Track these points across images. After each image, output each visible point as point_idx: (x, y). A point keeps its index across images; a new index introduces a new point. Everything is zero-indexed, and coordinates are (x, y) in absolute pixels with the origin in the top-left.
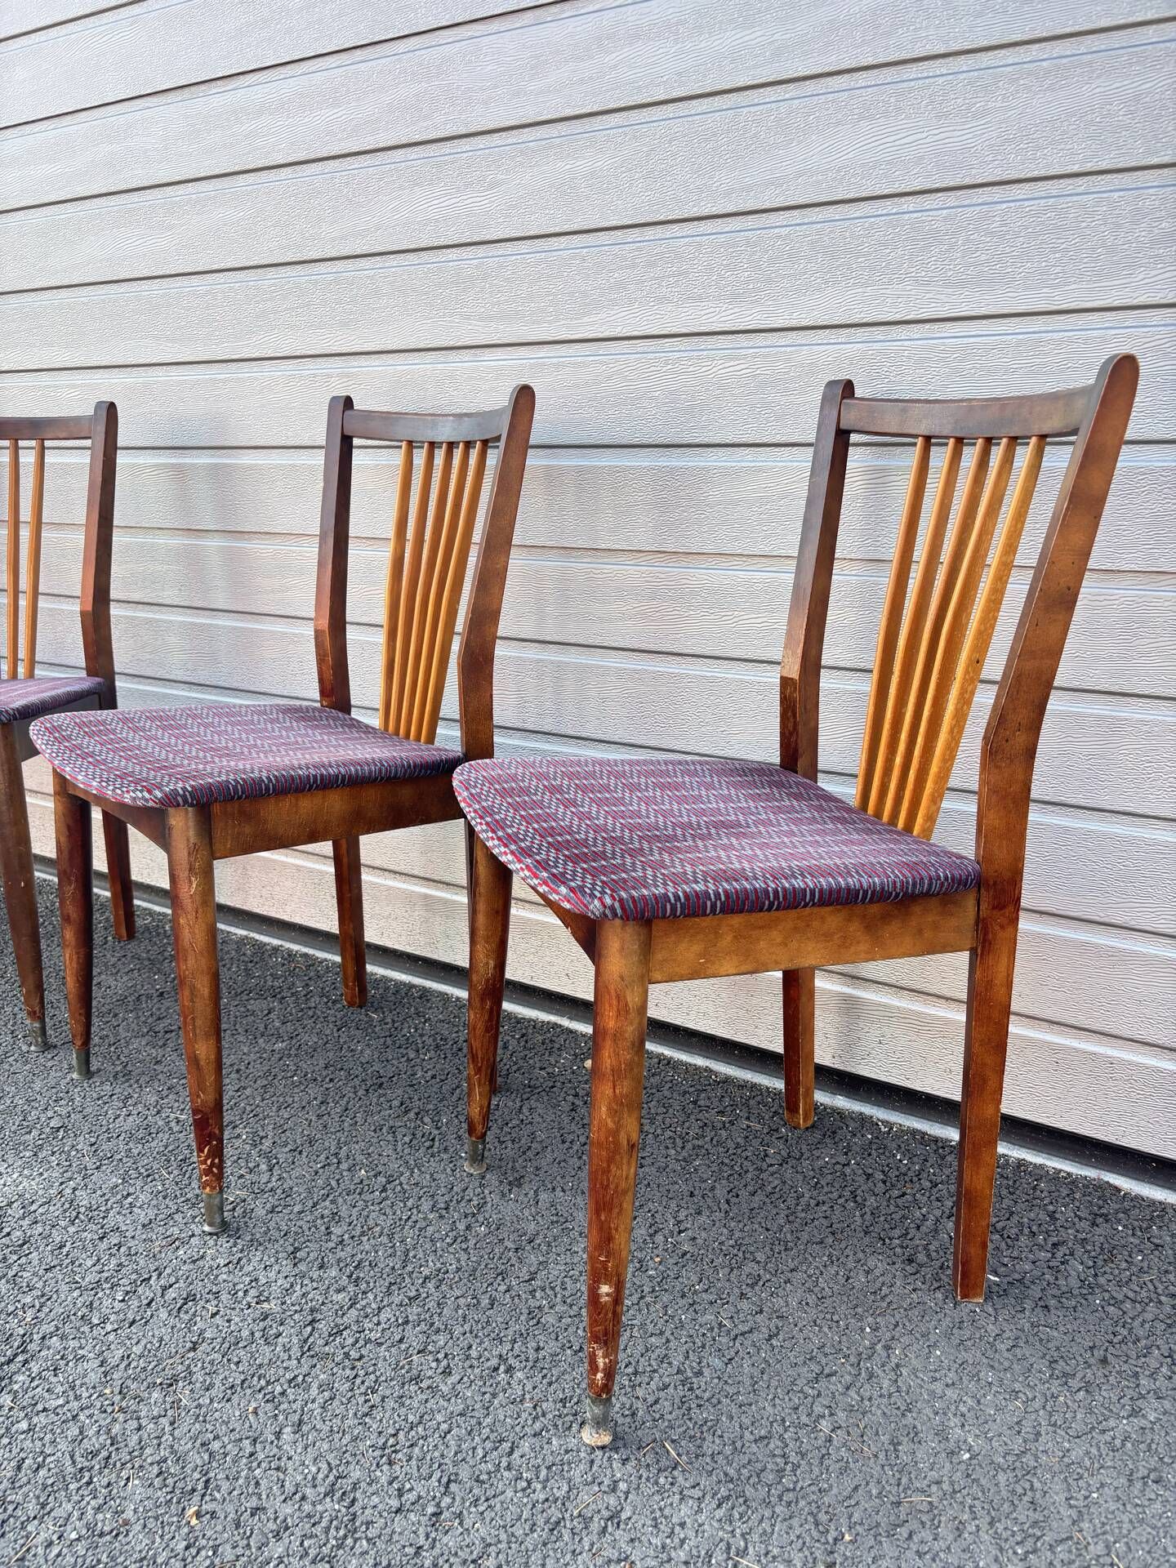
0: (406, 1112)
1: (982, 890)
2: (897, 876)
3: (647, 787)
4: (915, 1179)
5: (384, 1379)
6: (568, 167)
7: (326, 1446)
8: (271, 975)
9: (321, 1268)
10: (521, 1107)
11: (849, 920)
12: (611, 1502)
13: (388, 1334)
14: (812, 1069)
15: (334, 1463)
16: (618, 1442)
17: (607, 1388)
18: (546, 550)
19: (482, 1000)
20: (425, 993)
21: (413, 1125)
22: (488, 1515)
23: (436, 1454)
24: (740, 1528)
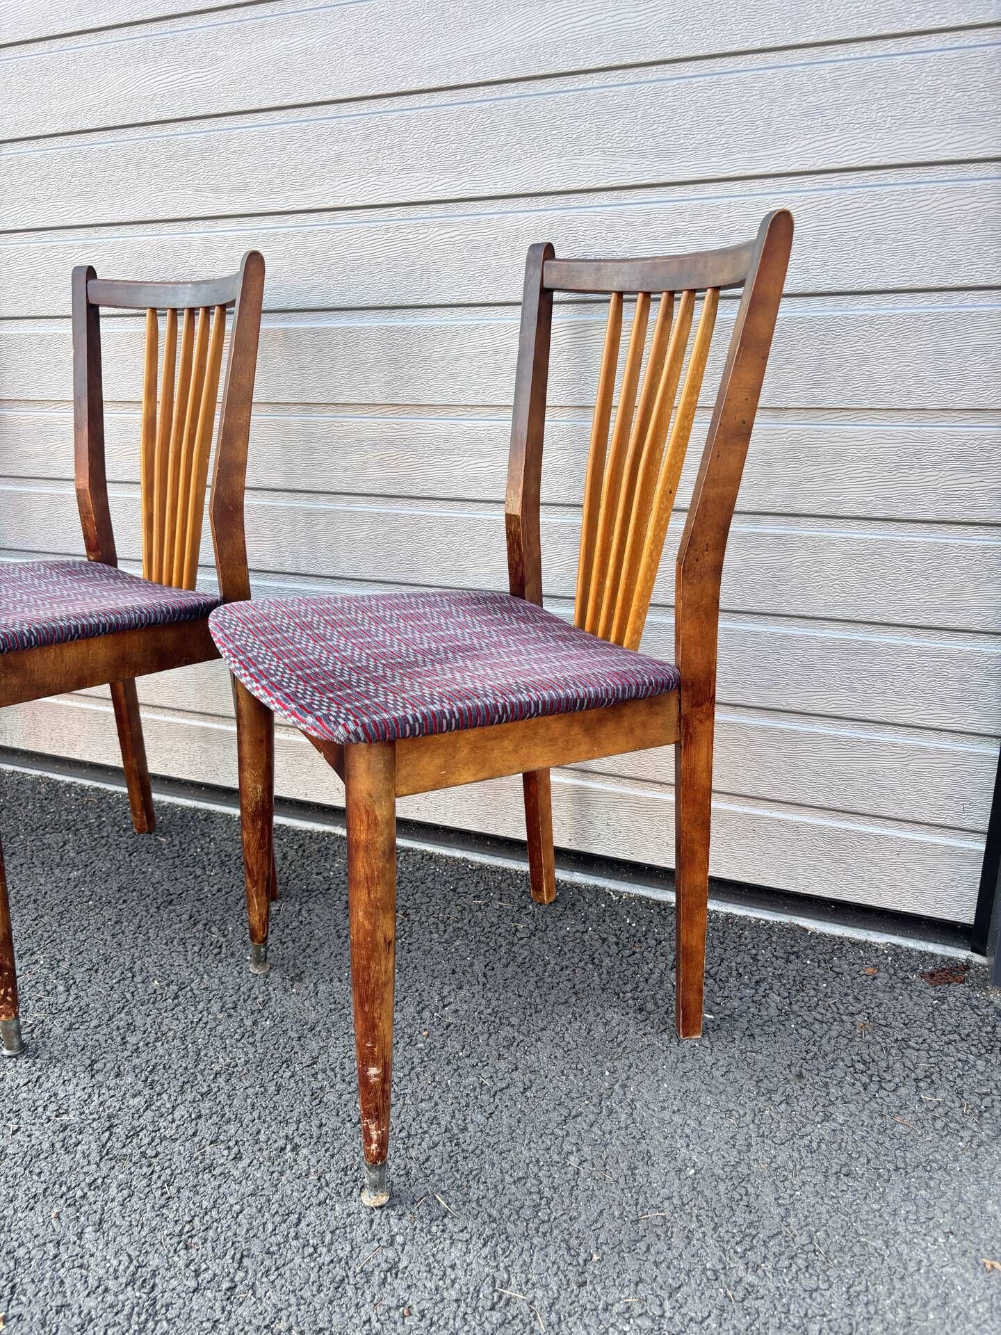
0: (195, 924)
1: (683, 692)
2: (608, 685)
3: (391, 619)
4: (643, 939)
5: (179, 1171)
6: (283, 44)
7: (126, 1240)
8: (66, 809)
9: (117, 1076)
10: (300, 909)
11: (570, 726)
12: (390, 1255)
13: (182, 1129)
14: (552, 852)
15: (133, 1255)
16: (395, 1199)
17: (381, 1156)
18: (289, 406)
19: (254, 821)
20: (209, 815)
21: (201, 935)
22: (279, 1283)
23: (230, 1234)
24: (503, 1261)
